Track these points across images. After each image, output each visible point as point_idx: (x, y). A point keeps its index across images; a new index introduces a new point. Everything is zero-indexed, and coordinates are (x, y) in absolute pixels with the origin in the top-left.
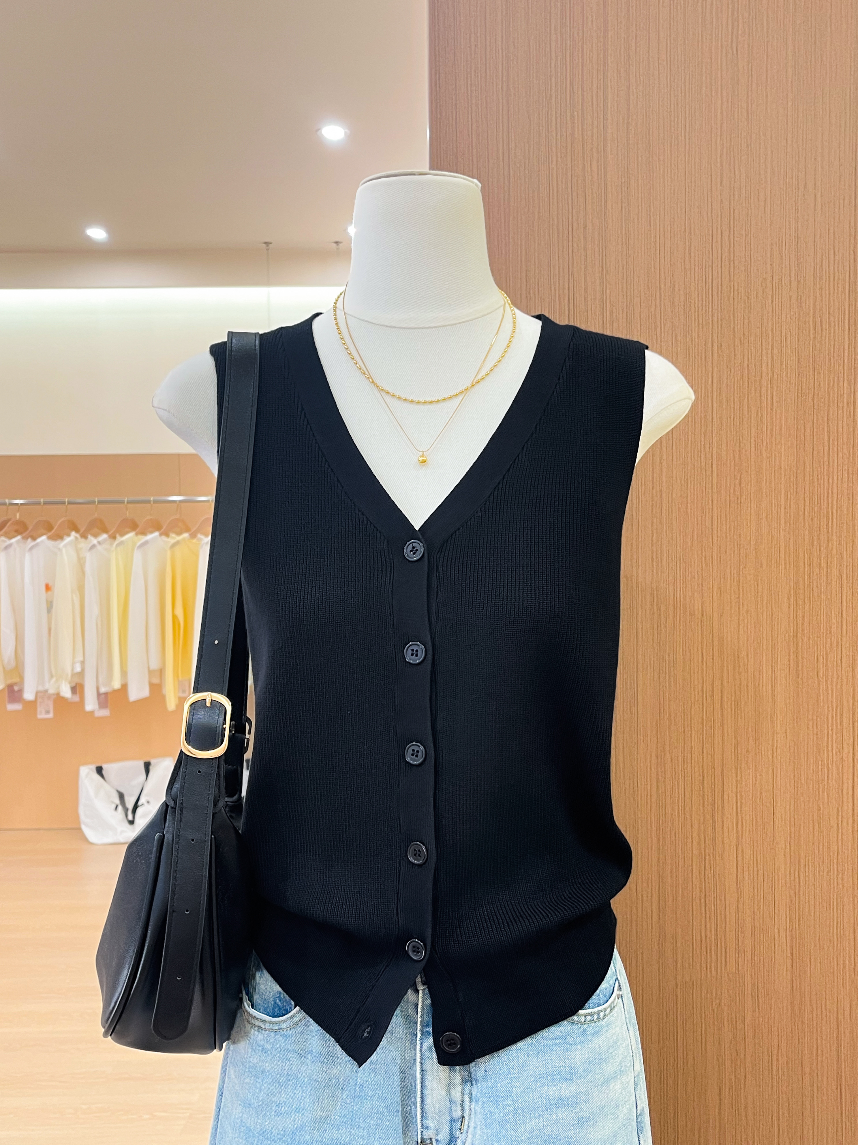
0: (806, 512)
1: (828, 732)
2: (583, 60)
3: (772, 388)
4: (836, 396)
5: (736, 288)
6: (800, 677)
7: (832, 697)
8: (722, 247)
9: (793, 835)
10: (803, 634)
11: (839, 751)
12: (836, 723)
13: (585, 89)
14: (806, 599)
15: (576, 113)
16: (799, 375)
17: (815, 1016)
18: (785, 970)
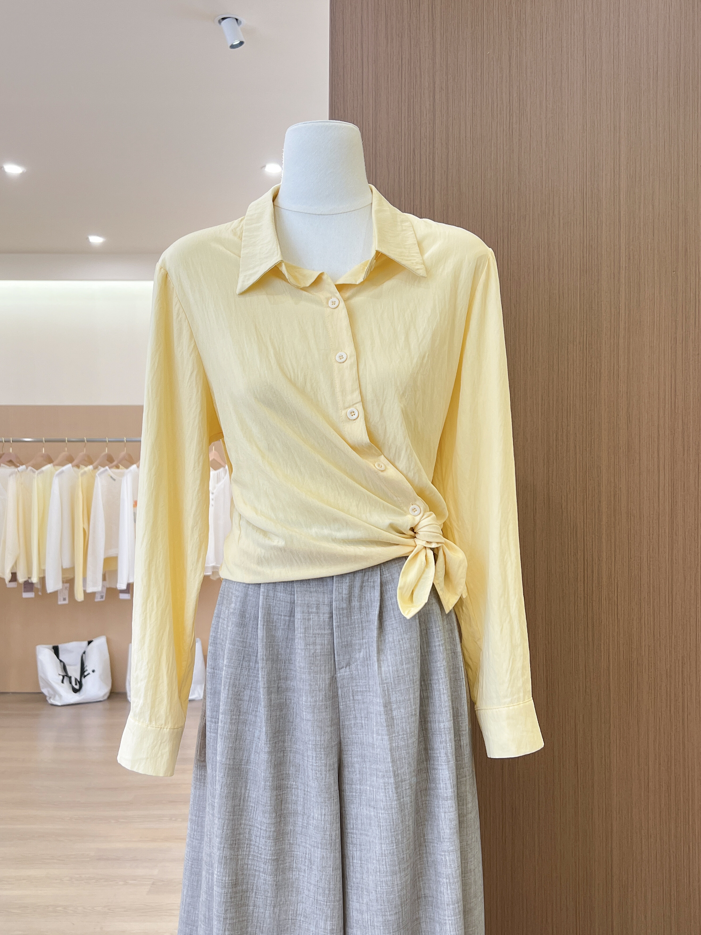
0: (554, 407)
1: (568, 543)
2: (420, 136)
3: (533, 333)
4: (572, 338)
5: (512, 273)
6: (551, 508)
7: (571, 521)
8: (503, 249)
9: (547, 606)
10: (552, 482)
11: (575, 555)
12: (573, 537)
13: (422, 153)
14: (554, 461)
15: (416, 168)
16: (549, 325)
17: (561, 720)
18: (543, 690)
